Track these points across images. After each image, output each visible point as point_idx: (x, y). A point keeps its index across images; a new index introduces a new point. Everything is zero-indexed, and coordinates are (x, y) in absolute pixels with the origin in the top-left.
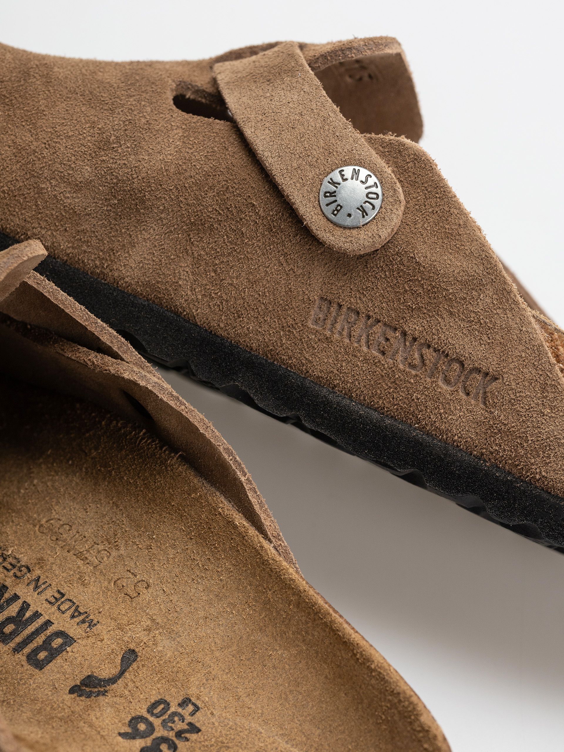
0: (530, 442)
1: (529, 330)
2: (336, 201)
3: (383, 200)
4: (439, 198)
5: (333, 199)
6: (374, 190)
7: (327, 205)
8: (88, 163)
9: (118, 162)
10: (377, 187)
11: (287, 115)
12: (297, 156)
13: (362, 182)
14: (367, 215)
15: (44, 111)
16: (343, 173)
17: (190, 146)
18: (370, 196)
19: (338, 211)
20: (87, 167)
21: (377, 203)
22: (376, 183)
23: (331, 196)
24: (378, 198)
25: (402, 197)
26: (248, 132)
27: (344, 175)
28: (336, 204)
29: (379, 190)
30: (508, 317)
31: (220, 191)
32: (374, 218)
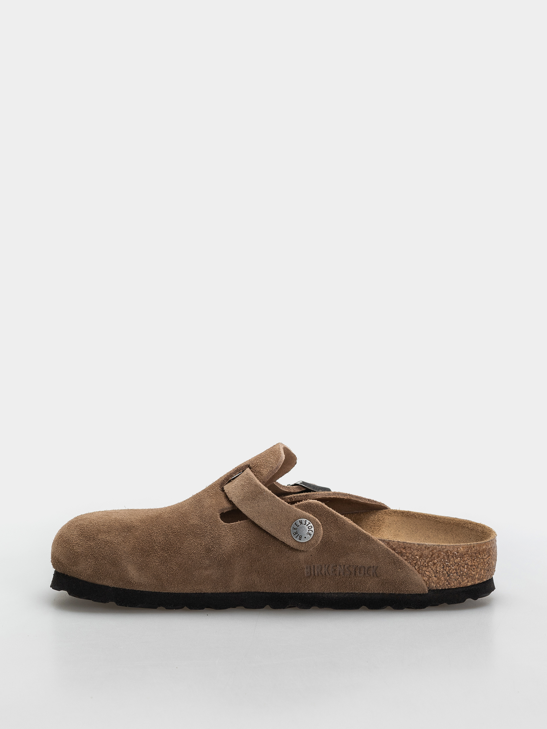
0: (398, 582)
1: (381, 547)
2: (298, 535)
3: (314, 527)
4: (331, 516)
5: (297, 535)
6: (310, 525)
7: (296, 537)
8: (207, 559)
9: (217, 554)
10: (310, 524)
11: (267, 511)
12: (278, 524)
13: (304, 524)
14: (311, 535)
15: (181, 547)
16: (296, 524)
17: (238, 536)
18: (310, 528)
19: (301, 538)
20: (207, 561)
21: (313, 529)
22: (309, 522)
23: (296, 534)
24: (312, 527)
25: (320, 523)
26: (256, 522)
27: (297, 525)
28: (299, 536)
29: (311, 525)
30: (372, 546)
31: (256, 548)
32: (314, 535)
